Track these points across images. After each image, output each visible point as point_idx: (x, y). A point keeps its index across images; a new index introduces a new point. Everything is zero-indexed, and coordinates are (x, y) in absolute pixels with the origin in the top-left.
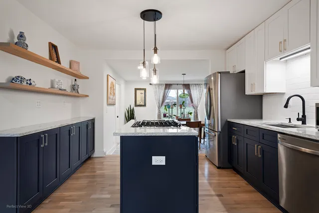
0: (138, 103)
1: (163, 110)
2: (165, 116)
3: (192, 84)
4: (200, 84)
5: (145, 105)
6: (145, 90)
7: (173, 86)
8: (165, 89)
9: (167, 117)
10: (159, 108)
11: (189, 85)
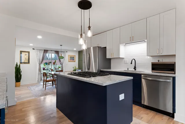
0: (23, 61)
1: (42, 66)
2: (44, 69)
3: (60, 51)
4: (64, 52)
5: (29, 63)
6: (29, 52)
7: (49, 51)
8: (44, 53)
9: (46, 70)
10: (40, 64)
11: (58, 51)
